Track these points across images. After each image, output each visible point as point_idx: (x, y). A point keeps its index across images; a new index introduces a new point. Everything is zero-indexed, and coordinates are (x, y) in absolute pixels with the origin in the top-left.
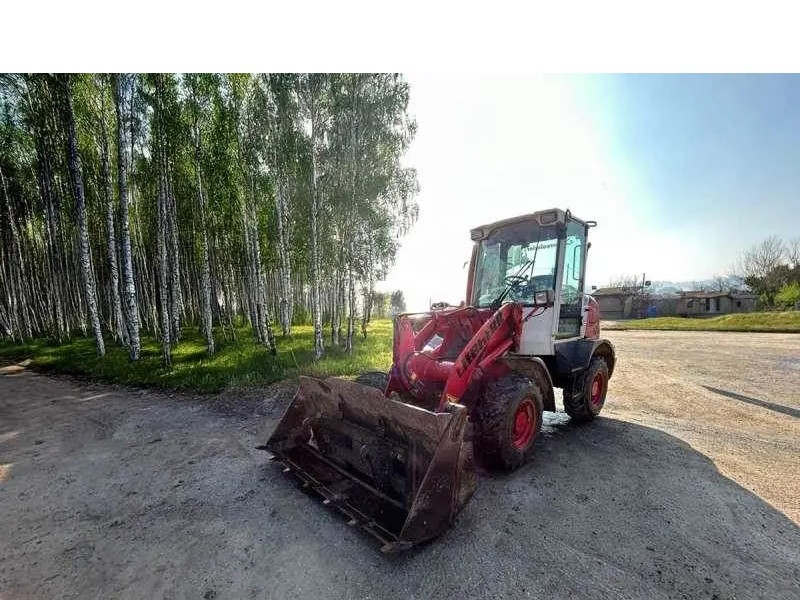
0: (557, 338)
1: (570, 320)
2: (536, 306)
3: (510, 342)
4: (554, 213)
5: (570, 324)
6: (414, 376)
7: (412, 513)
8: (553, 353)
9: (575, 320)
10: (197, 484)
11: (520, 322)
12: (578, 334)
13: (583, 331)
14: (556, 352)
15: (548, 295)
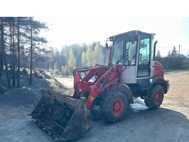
0: (137, 77)
1: (146, 70)
2: (126, 66)
3: (118, 79)
4: (134, 32)
5: (145, 72)
6: (80, 90)
7: (65, 130)
9: (147, 70)
10: (6, 126)
11: (121, 71)
12: (149, 76)
13: (152, 75)
14: (137, 82)
15: (128, 62)
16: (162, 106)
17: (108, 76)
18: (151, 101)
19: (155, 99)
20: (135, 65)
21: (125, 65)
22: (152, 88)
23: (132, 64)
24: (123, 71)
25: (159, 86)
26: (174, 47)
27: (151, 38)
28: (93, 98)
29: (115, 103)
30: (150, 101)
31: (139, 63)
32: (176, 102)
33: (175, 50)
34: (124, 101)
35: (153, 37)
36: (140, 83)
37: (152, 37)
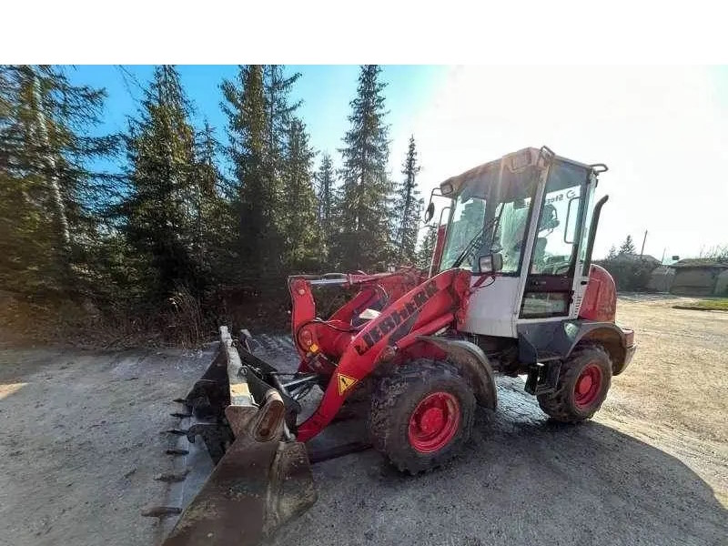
0: (522, 316)
2: (483, 275)
3: (450, 318)
4: (528, 153)
6: (314, 349)
8: (515, 336)
11: (464, 293)
12: (566, 313)
13: (574, 310)
14: (519, 334)
15: (492, 260)
16: (599, 417)
17: (415, 306)
18: (562, 398)
19: (577, 390)
20: (516, 274)
21: (480, 273)
22: (572, 358)
23: (506, 269)
24: (471, 293)
25: (598, 350)
26: (629, 237)
27: (588, 181)
28: (350, 382)
29: (423, 409)
30: (558, 399)
31: (534, 266)
32: (650, 405)
33: (629, 243)
34: (459, 401)
35: (597, 181)
36: (529, 336)
37: (593, 177)
